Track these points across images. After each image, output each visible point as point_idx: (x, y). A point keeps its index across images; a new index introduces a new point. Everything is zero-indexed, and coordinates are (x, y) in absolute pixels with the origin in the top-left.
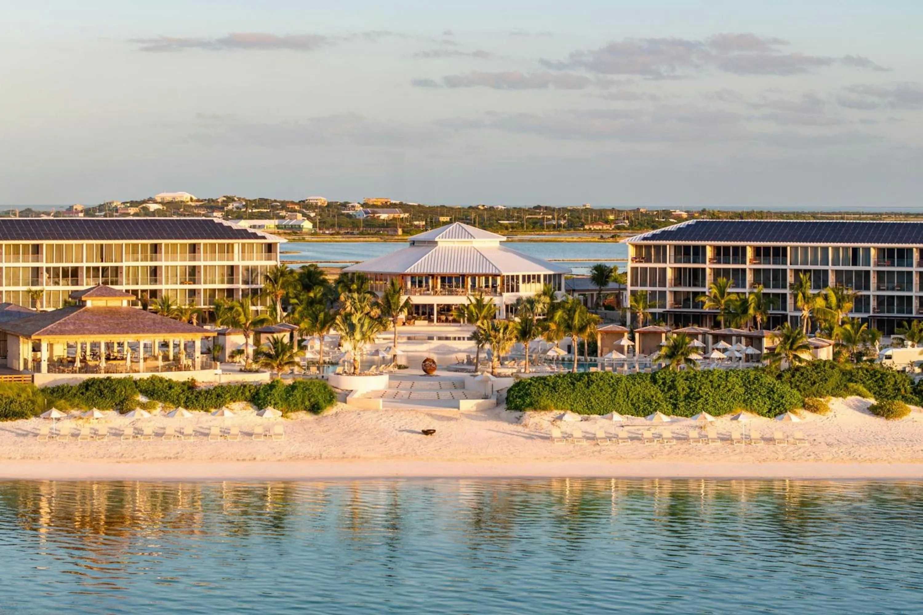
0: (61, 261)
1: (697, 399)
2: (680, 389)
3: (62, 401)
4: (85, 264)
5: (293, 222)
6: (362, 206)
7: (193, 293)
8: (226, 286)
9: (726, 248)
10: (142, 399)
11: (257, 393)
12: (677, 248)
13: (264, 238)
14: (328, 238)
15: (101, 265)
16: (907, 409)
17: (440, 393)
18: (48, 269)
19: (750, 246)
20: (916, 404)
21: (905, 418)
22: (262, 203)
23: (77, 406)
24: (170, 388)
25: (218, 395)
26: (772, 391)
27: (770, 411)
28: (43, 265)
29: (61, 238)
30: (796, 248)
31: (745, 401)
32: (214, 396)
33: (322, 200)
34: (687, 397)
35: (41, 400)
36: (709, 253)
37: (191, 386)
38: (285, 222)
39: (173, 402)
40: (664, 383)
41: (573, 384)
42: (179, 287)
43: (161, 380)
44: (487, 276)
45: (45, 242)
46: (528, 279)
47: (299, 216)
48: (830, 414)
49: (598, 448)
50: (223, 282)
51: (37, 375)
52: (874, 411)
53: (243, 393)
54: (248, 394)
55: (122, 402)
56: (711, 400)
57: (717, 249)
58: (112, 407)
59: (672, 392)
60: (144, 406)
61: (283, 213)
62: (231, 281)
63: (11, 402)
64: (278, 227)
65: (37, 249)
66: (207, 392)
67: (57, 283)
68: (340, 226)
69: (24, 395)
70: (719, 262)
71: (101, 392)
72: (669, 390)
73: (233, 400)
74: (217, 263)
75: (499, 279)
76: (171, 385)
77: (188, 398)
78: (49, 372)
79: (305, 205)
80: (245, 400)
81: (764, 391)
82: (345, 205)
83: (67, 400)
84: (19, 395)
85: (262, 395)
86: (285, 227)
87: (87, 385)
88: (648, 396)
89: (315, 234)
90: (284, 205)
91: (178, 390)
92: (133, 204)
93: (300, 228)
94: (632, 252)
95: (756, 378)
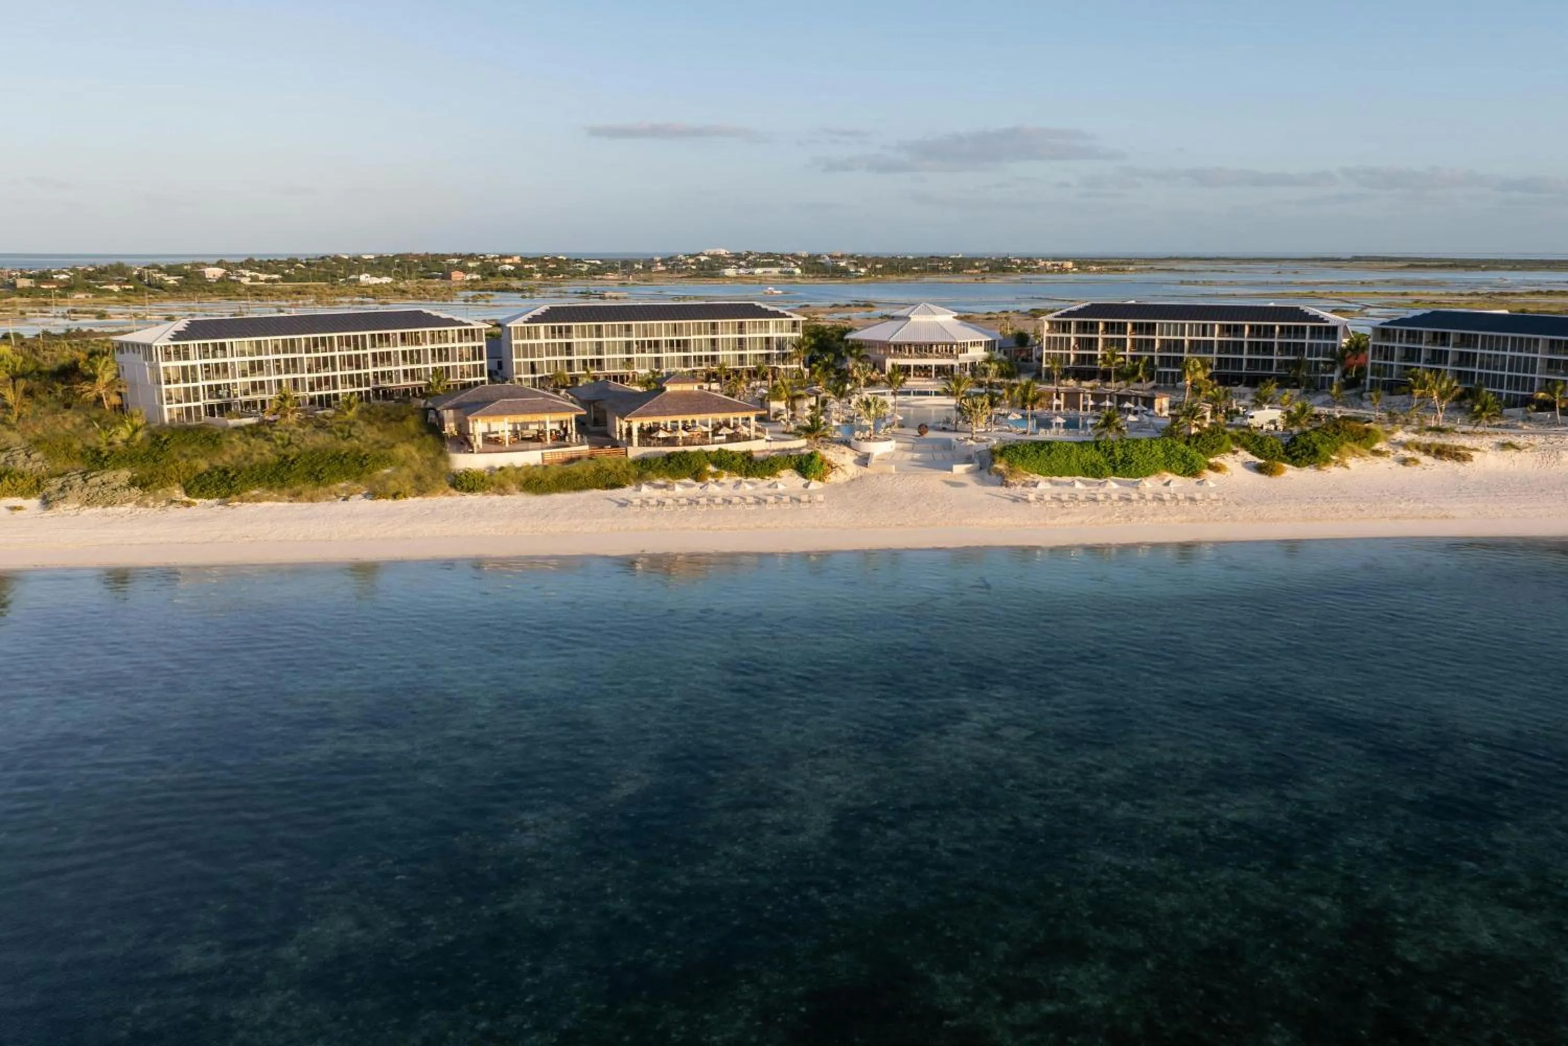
0: (646, 336)
1: (1130, 463)
2: (1117, 454)
3: (650, 473)
4: (663, 338)
5: (789, 270)
6: (830, 256)
7: (741, 357)
8: (764, 352)
9: (1113, 324)
10: (711, 468)
11: (801, 463)
12: (1078, 323)
13: (790, 317)
14: (811, 281)
15: (675, 338)
16: (1281, 467)
17: (935, 455)
18: (637, 343)
19: (1129, 323)
20: (1289, 463)
21: (1283, 475)
22: (769, 255)
23: (662, 476)
24: (734, 458)
25: (771, 465)
26: (1184, 455)
27: (1184, 472)
28: (634, 339)
29: (646, 320)
30: (1163, 324)
31: (1165, 464)
32: (768, 465)
33: (804, 254)
34: (1122, 461)
35: (633, 471)
36: (1101, 327)
37: (748, 456)
38: (785, 269)
39: (736, 471)
40: (1105, 451)
41: (1038, 452)
42: (731, 353)
43: (726, 452)
44: (946, 344)
45: (633, 323)
46: (974, 344)
47: (792, 265)
48: (1228, 473)
49: (1065, 511)
50: (762, 348)
51: (630, 448)
52: (1260, 469)
53: (790, 463)
54: (793, 463)
55: (697, 472)
56: (1141, 464)
57: (1106, 324)
58: (689, 476)
59: (1111, 457)
60: (713, 475)
61: (782, 262)
62: (768, 348)
63: (610, 474)
64: (780, 272)
65: (628, 328)
66: (762, 462)
67: (643, 352)
68: (818, 272)
69: (620, 467)
70: (1107, 333)
71: (680, 464)
72: (1109, 455)
73: (782, 468)
74: (758, 335)
75: (955, 347)
76: (733, 455)
77: (747, 467)
78: (639, 445)
79: (795, 257)
80: (792, 467)
81: (1179, 456)
82: (819, 256)
83: (654, 472)
84: (616, 468)
85: (804, 464)
86: (784, 272)
87: (669, 457)
88: (1094, 461)
89: (803, 277)
90: (782, 257)
91: (739, 460)
92: (691, 256)
93: (793, 273)
94: (1047, 326)
95: (1173, 446)
